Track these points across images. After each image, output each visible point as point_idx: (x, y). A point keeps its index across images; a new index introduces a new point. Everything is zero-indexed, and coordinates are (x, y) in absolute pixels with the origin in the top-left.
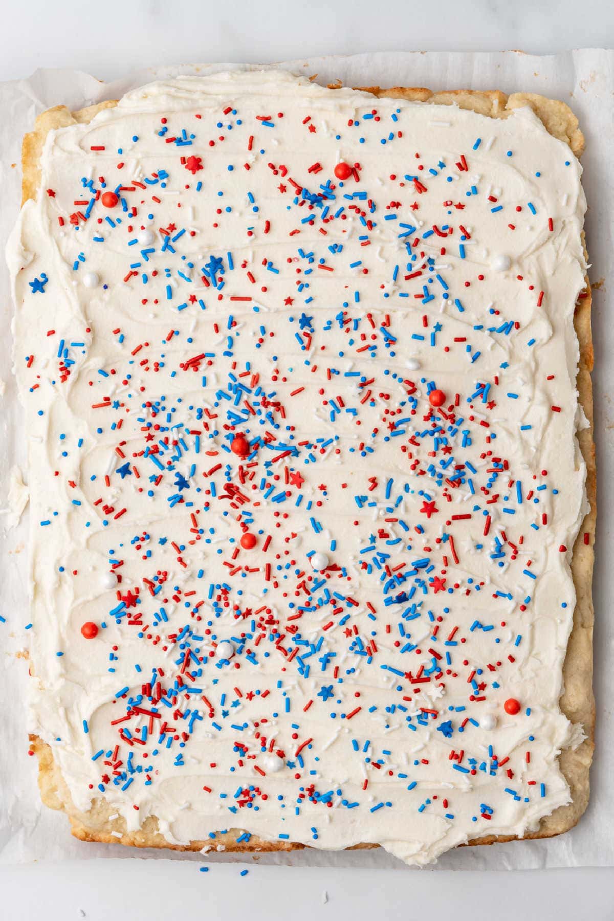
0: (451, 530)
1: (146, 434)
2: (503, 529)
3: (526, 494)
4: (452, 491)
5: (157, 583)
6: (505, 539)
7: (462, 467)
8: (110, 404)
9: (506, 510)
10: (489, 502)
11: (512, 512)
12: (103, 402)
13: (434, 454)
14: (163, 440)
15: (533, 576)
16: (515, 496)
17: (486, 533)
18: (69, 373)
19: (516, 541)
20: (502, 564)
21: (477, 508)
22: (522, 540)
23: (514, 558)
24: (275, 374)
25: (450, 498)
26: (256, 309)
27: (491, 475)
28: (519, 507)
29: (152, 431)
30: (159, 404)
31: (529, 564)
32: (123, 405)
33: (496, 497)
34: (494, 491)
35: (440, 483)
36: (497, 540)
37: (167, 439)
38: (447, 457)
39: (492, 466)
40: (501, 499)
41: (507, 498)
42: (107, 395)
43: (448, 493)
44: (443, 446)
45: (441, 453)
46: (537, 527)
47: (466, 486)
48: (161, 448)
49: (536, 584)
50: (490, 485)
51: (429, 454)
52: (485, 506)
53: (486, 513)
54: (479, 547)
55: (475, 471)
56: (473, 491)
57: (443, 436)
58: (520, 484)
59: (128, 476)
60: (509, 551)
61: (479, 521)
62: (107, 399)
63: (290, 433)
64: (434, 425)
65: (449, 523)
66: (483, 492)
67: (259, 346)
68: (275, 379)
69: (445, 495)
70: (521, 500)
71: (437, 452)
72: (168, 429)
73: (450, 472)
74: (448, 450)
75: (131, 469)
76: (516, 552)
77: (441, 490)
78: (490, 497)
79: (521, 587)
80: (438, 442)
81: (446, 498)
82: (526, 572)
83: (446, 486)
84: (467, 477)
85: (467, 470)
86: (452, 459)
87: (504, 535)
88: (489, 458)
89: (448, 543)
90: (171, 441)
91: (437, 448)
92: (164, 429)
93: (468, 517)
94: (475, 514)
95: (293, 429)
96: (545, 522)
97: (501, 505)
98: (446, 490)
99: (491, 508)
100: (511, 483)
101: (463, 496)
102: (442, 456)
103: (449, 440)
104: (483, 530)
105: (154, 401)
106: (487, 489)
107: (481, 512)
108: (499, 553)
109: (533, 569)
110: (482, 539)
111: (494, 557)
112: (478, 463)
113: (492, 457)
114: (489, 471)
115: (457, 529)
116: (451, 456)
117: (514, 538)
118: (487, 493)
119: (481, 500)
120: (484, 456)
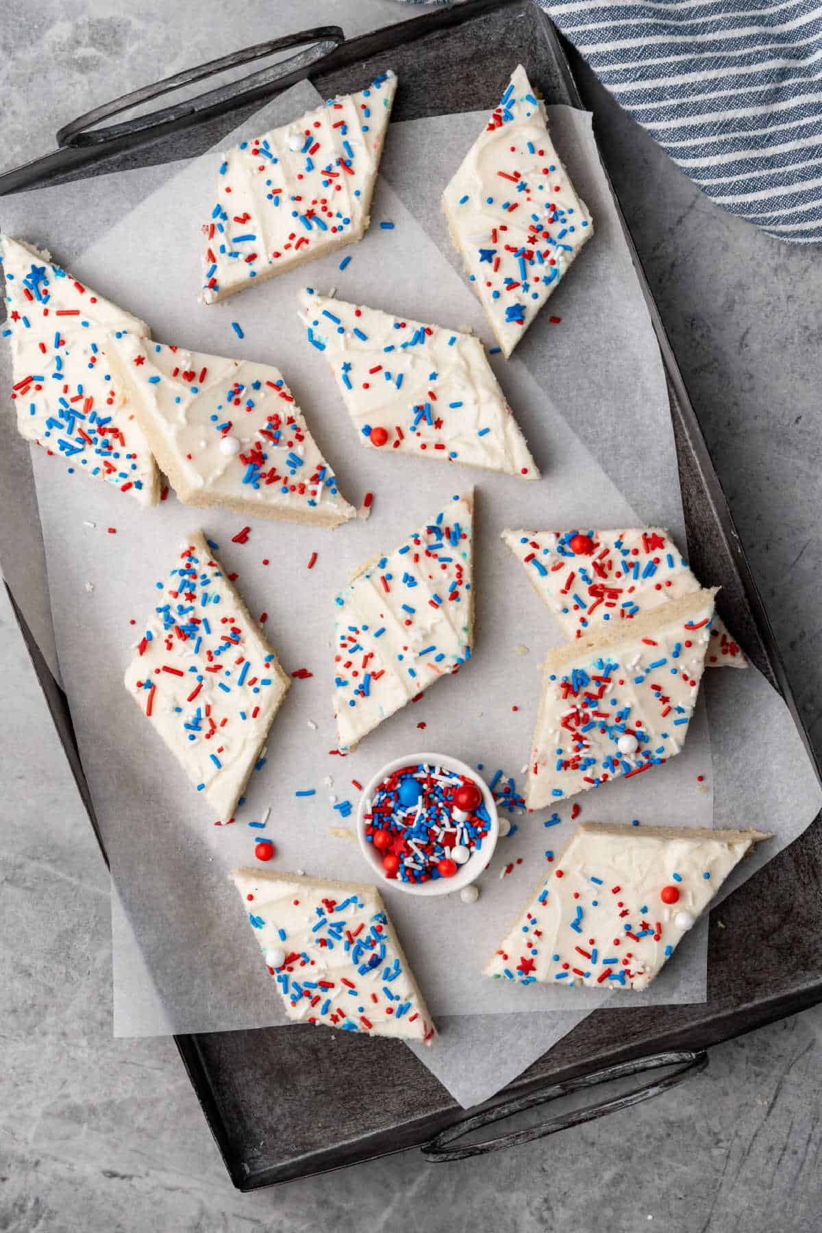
0: (156, 679)
1: (532, 234)
2: (210, 703)
3: (249, 678)
4: (176, 640)
5: (273, 431)
6: (208, 714)
7: (199, 622)
8: (516, 180)
9: (222, 685)
10: (208, 669)
11: (227, 689)
12: (511, 174)
13: (176, 595)
14: (543, 251)
15: (219, 765)
16: (237, 674)
17: (190, 699)
18: (501, 125)
19: (218, 721)
20: (193, 737)
21: (193, 669)
22: (224, 722)
23: (208, 736)
24: (110, 396)
25: (170, 646)
26: (85, 324)
27: (223, 643)
28: (235, 687)
29: (539, 235)
30: (563, 213)
31: (220, 750)
32: (528, 191)
33: (218, 667)
34: (218, 660)
35: (167, 627)
36: (199, 711)
37: (547, 253)
38: (187, 604)
39: (229, 633)
40: (222, 672)
41: (228, 673)
42: (521, 172)
43: (171, 641)
44: (187, 590)
45: (182, 597)
46: (244, 716)
47: (194, 643)
48: (536, 258)
49: (218, 775)
50: (218, 653)
51: (171, 592)
52: (202, 671)
53: (201, 678)
54: (178, 710)
55: (209, 631)
56: (197, 650)
57: (192, 581)
58: (248, 665)
59: (486, 262)
60: (206, 727)
61: (190, 683)
62: (517, 175)
63: (132, 461)
64: (188, 566)
65: (158, 671)
66: (206, 657)
67: (91, 366)
68: (110, 402)
69: (167, 641)
70: (241, 683)
71: (180, 595)
72: (555, 243)
73: (183, 621)
74: (191, 597)
75: (494, 257)
76: (212, 732)
77: (166, 634)
78: (212, 665)
79: (200, 768)
80: (185, 584)
81: (166, 645)
82: (214, 757)
83: (172, 632)
84: (198, 634)
85: (202, 626)
86: (192, 608)
87: (208, 710)
88: (229, 625)
89: (149, 691)
90: (549, 258)
91: (181, 590)
92: (551, 241)
93: (180, 674)
94: (188, 675)
95: (134, 456)
96: (255, 715)
97: (219, 677)
98: (171, 636)
99: (208, 674)
100: (241, 660)
101: (185, 651)
102: (182, 600)
103: (197, 588)
104: (188, 695)
105: (560, 207)
106: (213, 654)
107: (195, 675)
108: (195, 725)
109: (222, 757)
110: (184, 703)
111: (188, 726)
112: (216, 624)
113: (233, 625)
114: (224, 638)
115: (162, 681)
116: (192, 604)
117: (217, 716)
118: (211, 659)
119: (202, 663)
120: (224, 621)
